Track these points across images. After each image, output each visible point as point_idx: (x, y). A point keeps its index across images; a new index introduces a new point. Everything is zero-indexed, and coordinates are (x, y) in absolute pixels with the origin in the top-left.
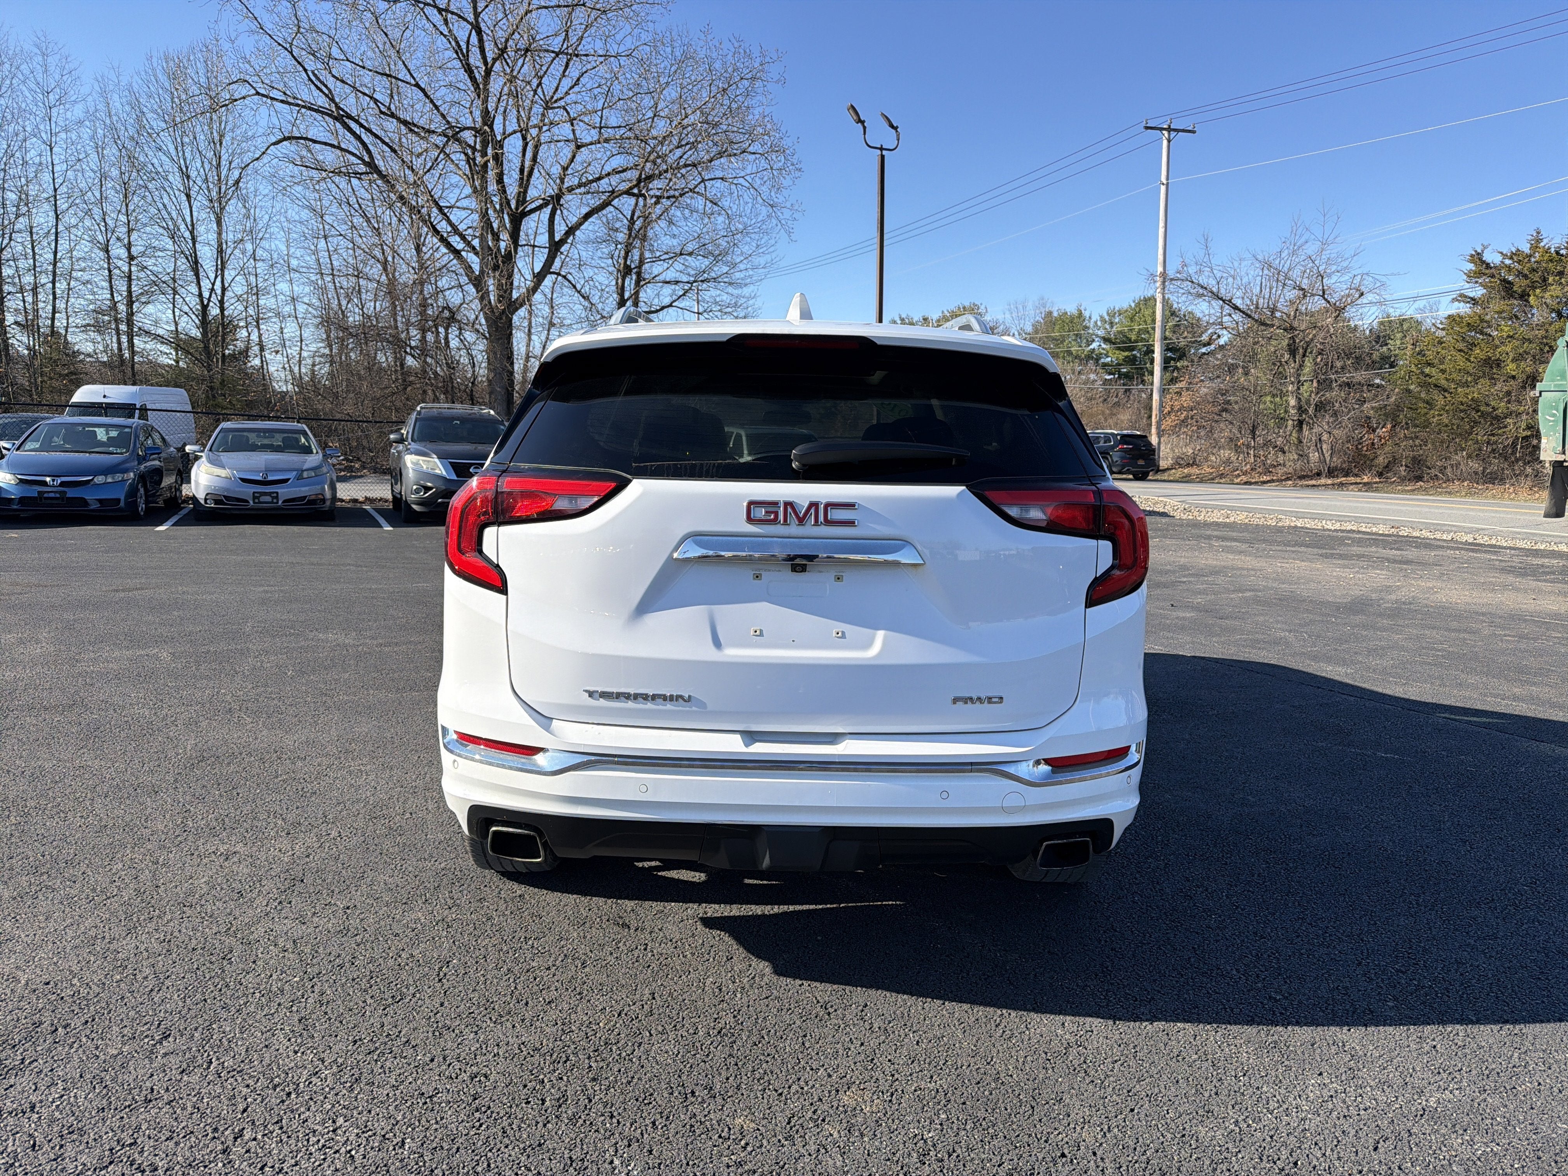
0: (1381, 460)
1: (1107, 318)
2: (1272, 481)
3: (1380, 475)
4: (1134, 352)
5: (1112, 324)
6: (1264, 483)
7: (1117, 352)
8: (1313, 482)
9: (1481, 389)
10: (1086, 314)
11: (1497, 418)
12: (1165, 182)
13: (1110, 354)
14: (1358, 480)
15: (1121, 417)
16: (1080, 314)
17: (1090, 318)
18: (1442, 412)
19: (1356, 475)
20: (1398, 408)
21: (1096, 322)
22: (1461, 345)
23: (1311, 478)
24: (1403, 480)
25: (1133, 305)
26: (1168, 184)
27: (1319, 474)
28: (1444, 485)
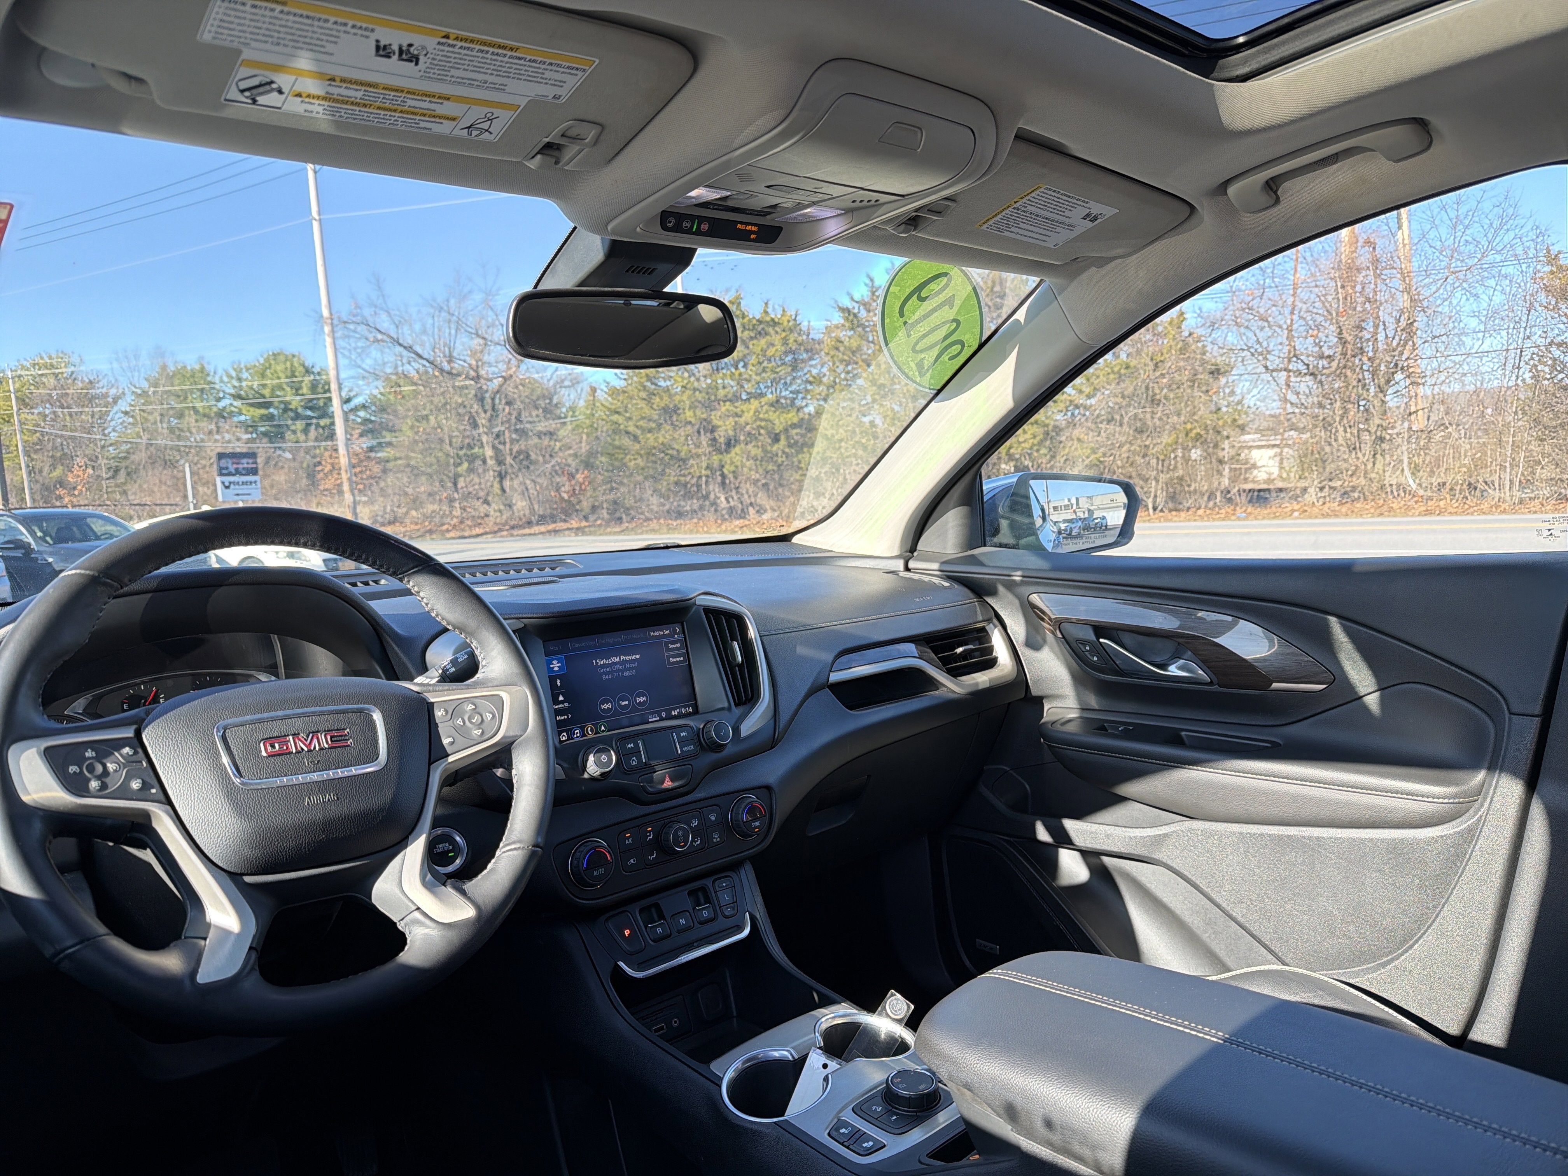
0: (586, 505)
1: (234, 374)
2: (486, 533)
3: (586, 518)
4: (272, 410)
5: (240, 380)
6: (477, 536)
7: (252, 409)
8: (527, 531)
9: (664, 436)
10: (210, 368)
11: (684, 461)
12: (317, 218)
13: (244, 412)
14: (567, 525)
15: (276, 478)
16: (202, 369)
17: (215, 373)
18: (636, 457)
19: (565, 521)
20: (591, 454)
21: (221, 377)
22: (643, 394)
23: (521, 527)
24: (608, 523)
25: (262, 361)
26: (320, 220)
27: (529, 523)
28: (645, 524)
